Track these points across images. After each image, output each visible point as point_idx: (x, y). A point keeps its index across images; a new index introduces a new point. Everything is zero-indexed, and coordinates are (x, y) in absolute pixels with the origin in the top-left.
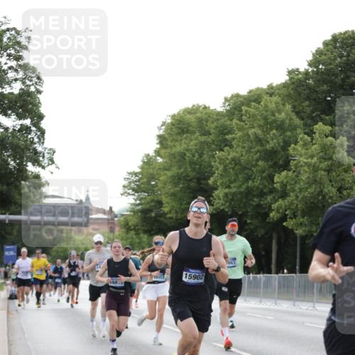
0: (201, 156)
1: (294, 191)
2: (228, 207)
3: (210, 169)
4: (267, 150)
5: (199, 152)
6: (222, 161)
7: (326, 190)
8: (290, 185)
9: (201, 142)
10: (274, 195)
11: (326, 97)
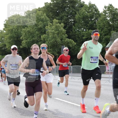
0: (18, 30)
1: (47, 41)
2: (27, 46)
3: (21, 34)
4: (39, 28)
5: (17, 29)
6: (24, 31)
7: (57, 40)
8: (46, 39)
9: (18, 26)
10: (41, 42)
11: (57, 11)
